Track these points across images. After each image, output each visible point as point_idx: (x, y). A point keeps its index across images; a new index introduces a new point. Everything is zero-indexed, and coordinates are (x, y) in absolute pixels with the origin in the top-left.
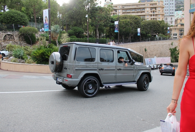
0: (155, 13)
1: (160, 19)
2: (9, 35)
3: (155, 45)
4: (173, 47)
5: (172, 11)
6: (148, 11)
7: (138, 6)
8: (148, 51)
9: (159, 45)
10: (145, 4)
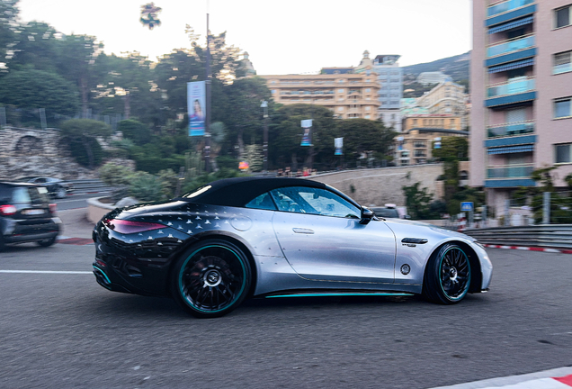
0: (359, 102)
1: (369, 115)
2: (29, 137)
3: (371, 178)
4: (410, 184)
5: (393, 99)
6: (341, 96)
7: (319, 82)
8: (358, 191)
9: (379, 178)
10: (333, 79)
